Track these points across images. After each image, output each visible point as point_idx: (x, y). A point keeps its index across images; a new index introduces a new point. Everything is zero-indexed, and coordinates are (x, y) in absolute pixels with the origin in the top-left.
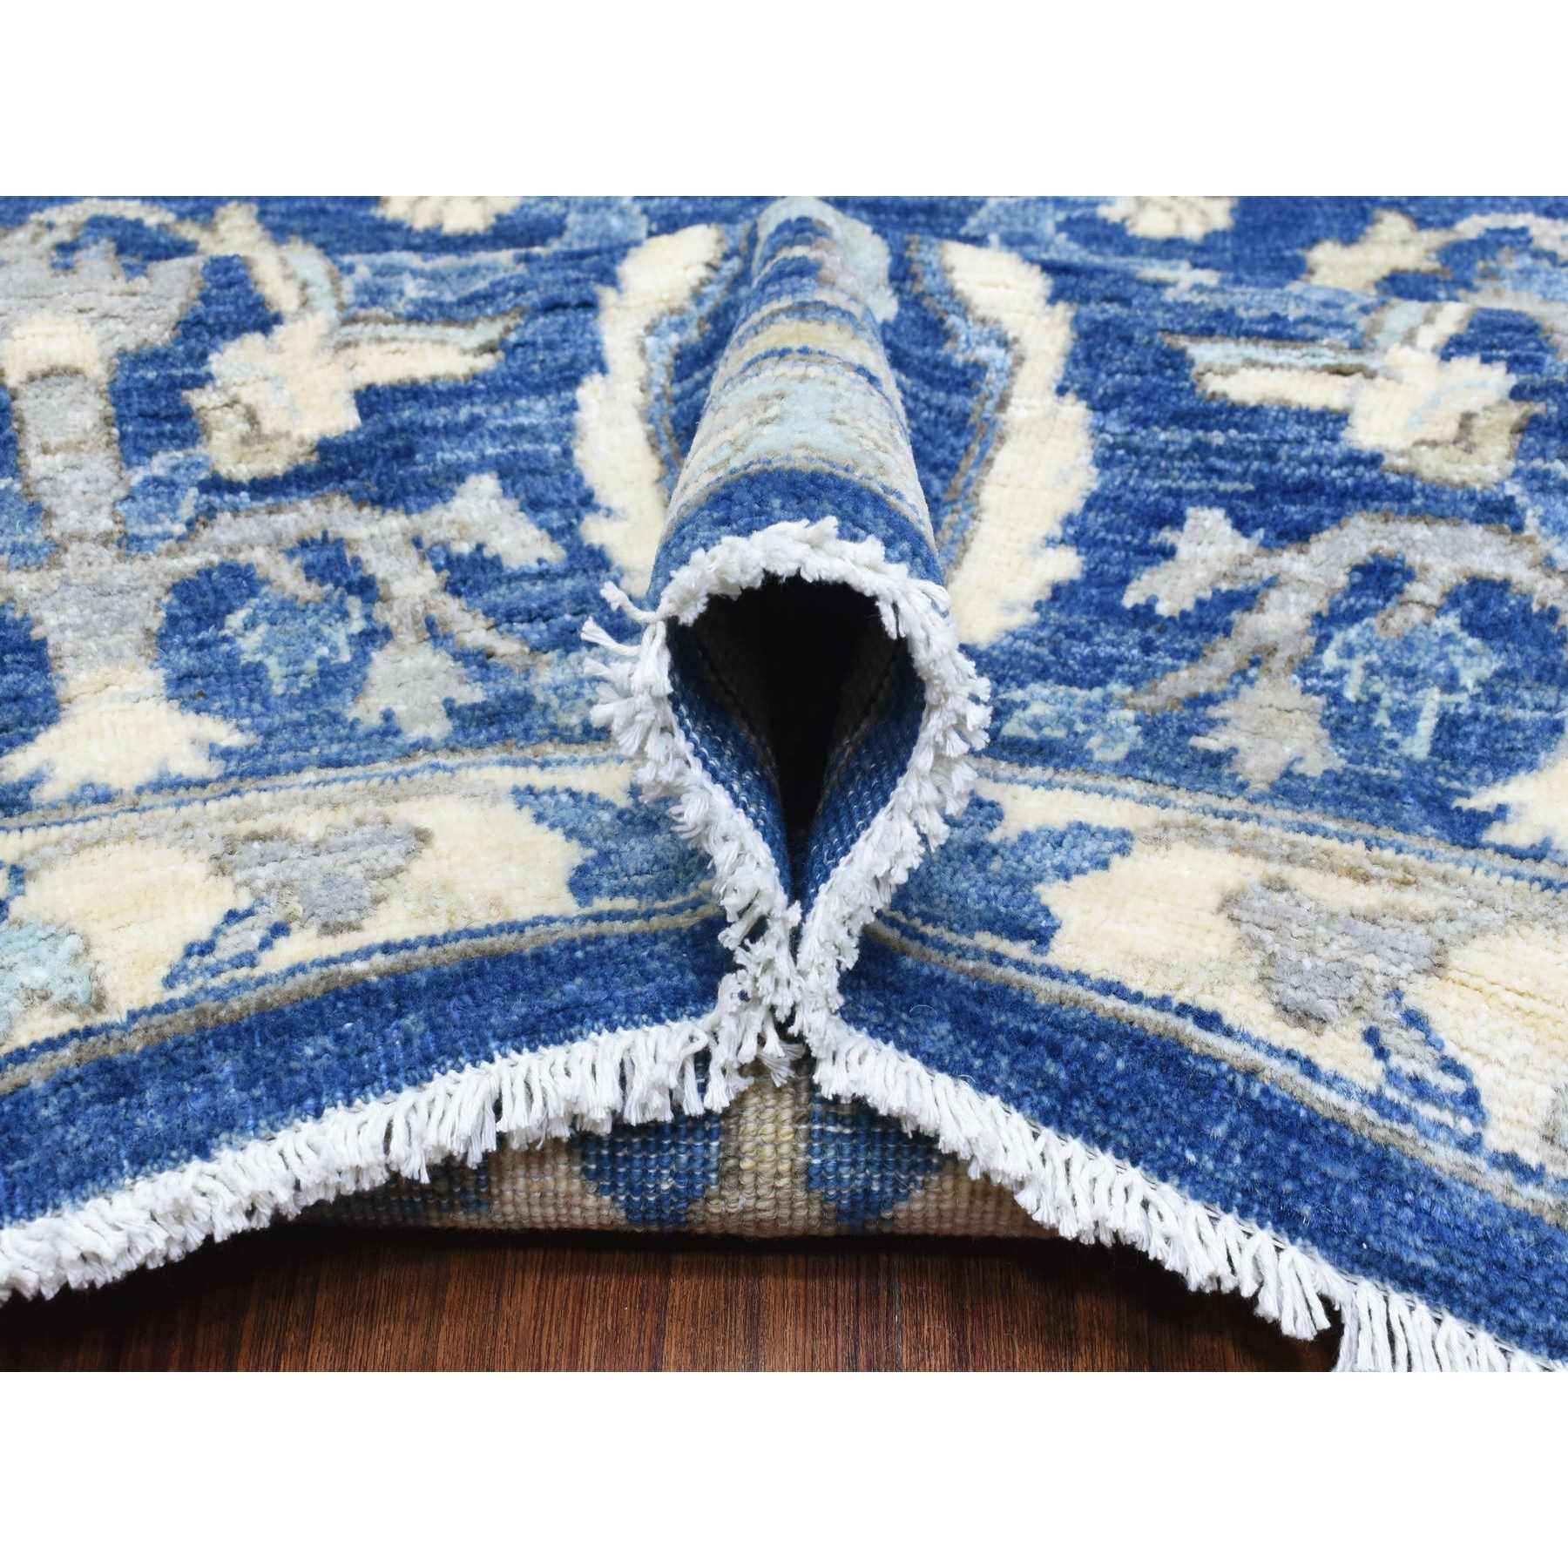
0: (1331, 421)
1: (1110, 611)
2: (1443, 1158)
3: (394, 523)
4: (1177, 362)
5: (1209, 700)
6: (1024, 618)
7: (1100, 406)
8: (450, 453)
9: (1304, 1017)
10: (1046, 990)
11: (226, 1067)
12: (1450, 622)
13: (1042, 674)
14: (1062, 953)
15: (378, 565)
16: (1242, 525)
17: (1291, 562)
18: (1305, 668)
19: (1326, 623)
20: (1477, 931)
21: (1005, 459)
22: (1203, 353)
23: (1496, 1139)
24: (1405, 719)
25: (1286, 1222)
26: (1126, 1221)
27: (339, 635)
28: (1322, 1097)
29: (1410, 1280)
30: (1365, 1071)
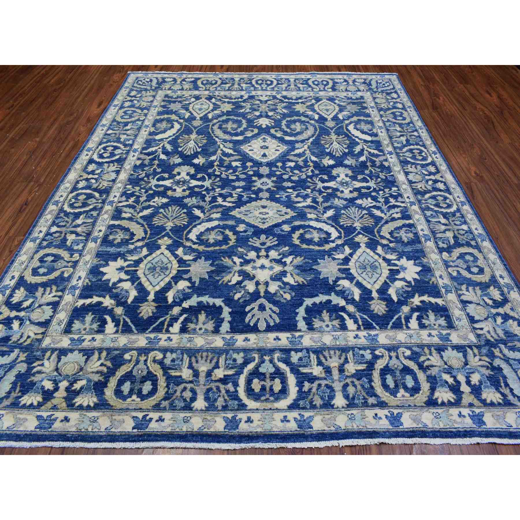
0: (311, 373)
1: (302, 392)
2: (340, 431)
3: (224, 386)
4: (298, 370)
5: (312, 399)
6: (296, 395)
7: (294, 374)
8: (229, 381)
9: (329, 427)
10: (314, 432)
11: (199, 437)
12: (325, 388)
13: (300, 400)
14: (314, 429)
15: (221, 389)
16: (309, 382)
17: (313, 385)
18: (317, 394)
19: (317, 389)
20: (336, 416)
21: (289, 379)
22: (300, 369)
23: (343, 428)
24: (325, 396)
25: (334, 440)
26: (325, 445)
27: (217, 395)
28: (332, 431)
29: (341, 439)
30: (334, 429)
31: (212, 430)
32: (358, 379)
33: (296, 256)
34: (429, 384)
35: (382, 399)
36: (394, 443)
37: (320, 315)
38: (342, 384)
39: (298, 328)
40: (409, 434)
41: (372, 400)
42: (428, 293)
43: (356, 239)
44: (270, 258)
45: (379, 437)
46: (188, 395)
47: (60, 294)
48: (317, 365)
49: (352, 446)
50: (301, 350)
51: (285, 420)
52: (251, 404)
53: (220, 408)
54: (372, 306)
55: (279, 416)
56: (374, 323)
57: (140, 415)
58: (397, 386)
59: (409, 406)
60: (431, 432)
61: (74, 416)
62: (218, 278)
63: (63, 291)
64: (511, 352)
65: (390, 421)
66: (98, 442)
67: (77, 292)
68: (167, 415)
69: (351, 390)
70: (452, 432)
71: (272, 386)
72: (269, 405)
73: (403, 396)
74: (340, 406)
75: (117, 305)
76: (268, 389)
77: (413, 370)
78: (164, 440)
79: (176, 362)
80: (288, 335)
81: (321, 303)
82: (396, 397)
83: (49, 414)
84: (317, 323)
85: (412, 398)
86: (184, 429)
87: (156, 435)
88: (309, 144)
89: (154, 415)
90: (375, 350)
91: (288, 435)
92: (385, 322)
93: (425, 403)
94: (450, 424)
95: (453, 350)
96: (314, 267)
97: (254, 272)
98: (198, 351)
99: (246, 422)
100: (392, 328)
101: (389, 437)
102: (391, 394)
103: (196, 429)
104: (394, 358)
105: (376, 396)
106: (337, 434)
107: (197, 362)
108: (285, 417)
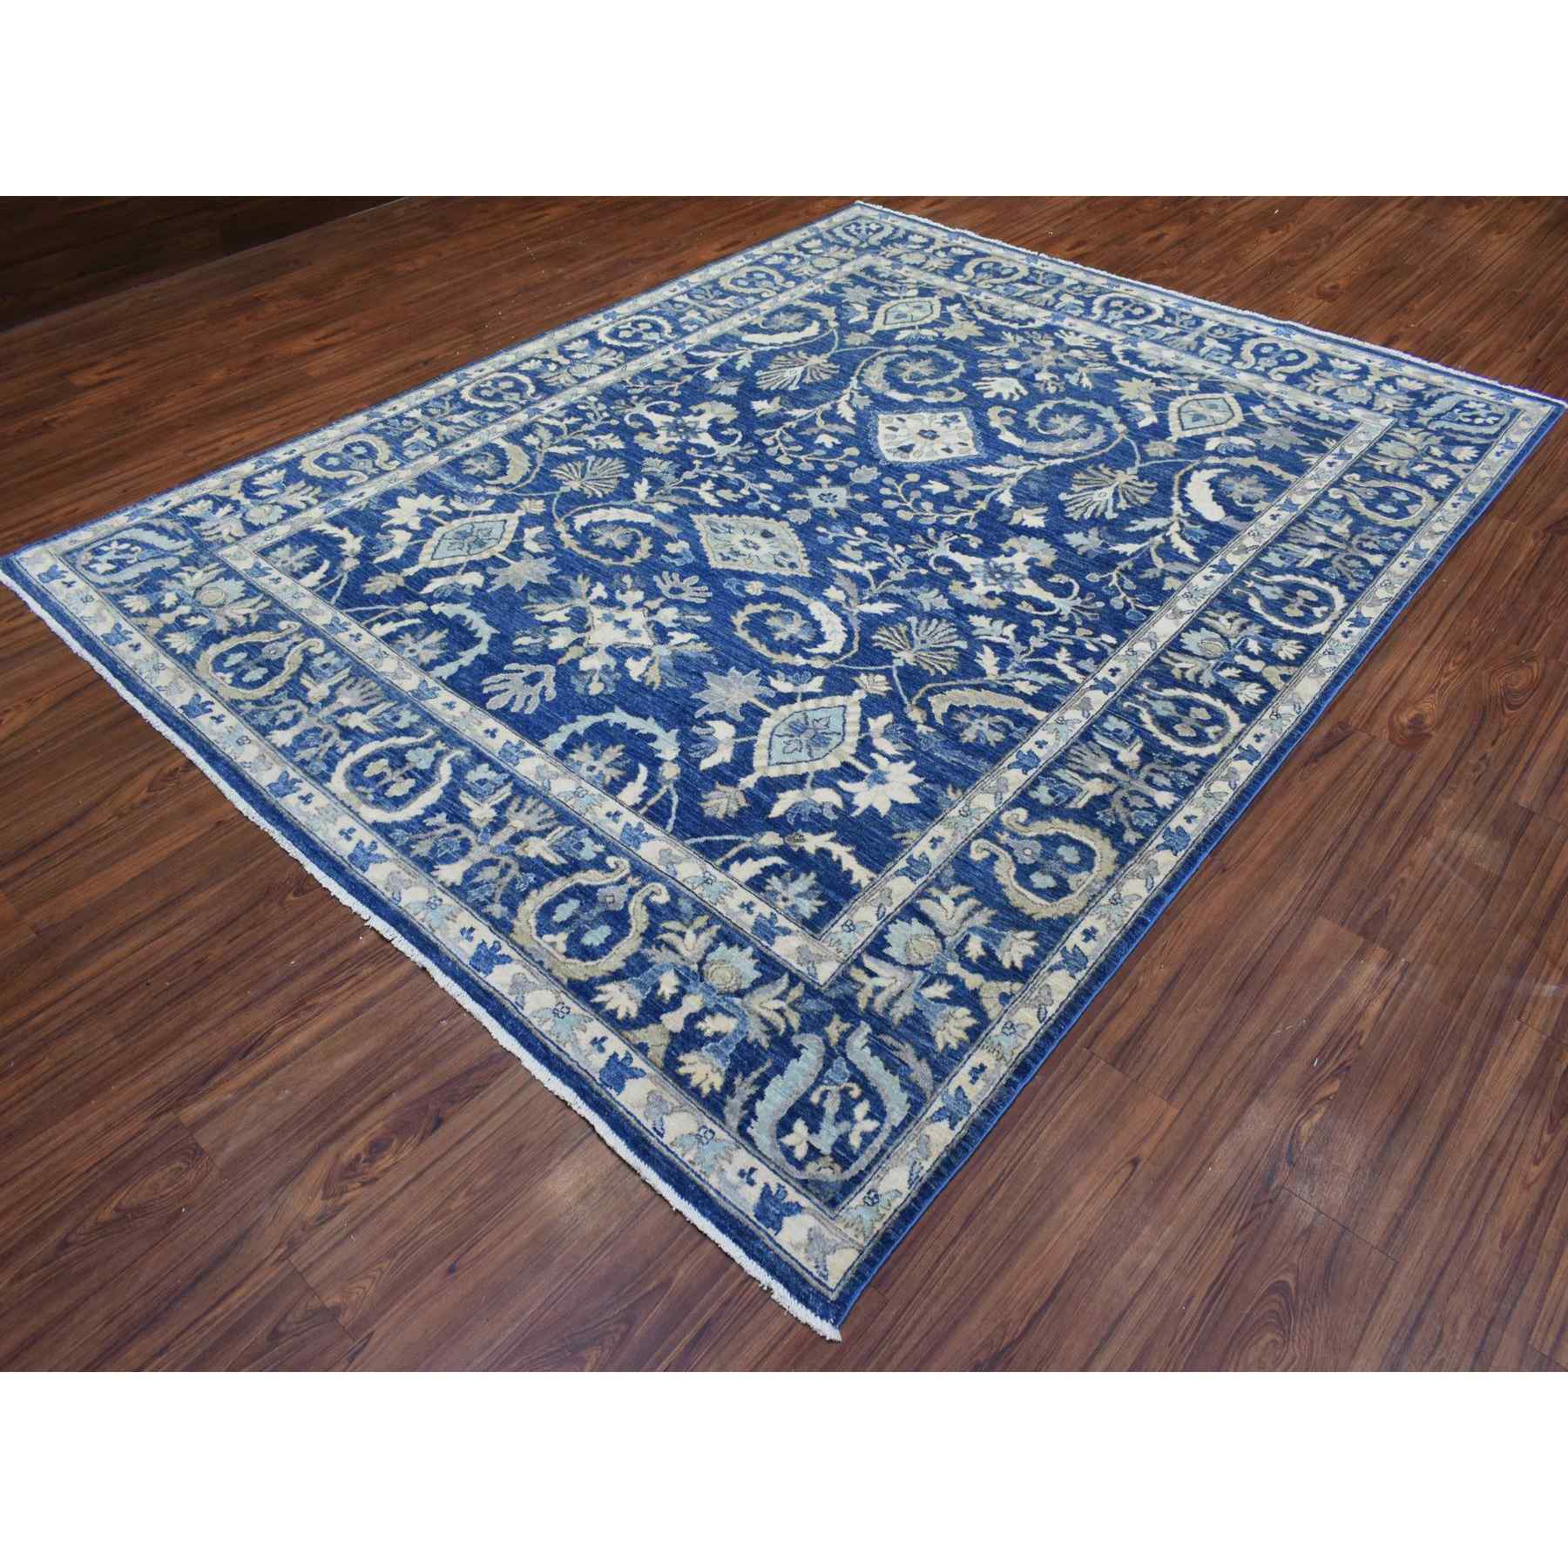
0: (469, 810)
1: (420, 821)
4: (459, 792)
5: (419, 840)
6: (408, 818)
7: (445, 792)
8: (353, 737)
9: (387, 889)
12: (459, 842)
13: (403, 828)
15: (330, 741)
16: (448, 818)
17: (448, 825)
18: (436, 840)
19: (445, 835)
20: (416, 885)
21: (427, 793)
22: (463, 793)
23: (401, 905)
24: (442, 851)
25: (370, 908)
26: (350, 905)
27: (316, 743)
28: (383, 897)
30: (390, 896)
31: (254, 776)
32: (521, 870)
33: (703, 639)
34: (622, 965)
35: (515, 922)
36: (441, 985)
37: (604, 748)
38: (489, 856)
39: (543, 741)
40: (480, 993)
41: (497, 910)
42: (859, 848)
43: (863, 677)
44: (655, 618)
45: (431, 958)
46: (286, 716)
47: (315, 501)
48: (495, 807)
49: (382, 937)
50: (500, 770)
51: (347, 834)
52: (338, 782)
53: (297, 759)
54: (712, 794)
55: (346, 822)
56: (674, 817)
57: (205, 697)
58: (564, 925)
59: (541, 963)
60: (517, 1019)
61: (148, 648)
62: (530, 599)
63: (320, 499)
64: (867, 1050)
65: (478, 953)
66: (136, 695)
67: (336, 511)
68: (231, 720)
69: (490, 873)
70: (546, 1048)
71: (393, 783)
72: (353, 800)
73: (553, 944)
74: (441, 878)
75: (358, 556)
76: (383, 782)
77: (630, 926)
78: (192, 745)
79: (327, 671)
80: (515, 739)
81: (633, 731)
82: (540, 935)
83: (130, 629)
84: (583, 755)
85: (562, 958)
86: (227, 751)
87: (193, 734)
88: (1040, 467)
89: (218, 709)
90: (612, 854)
91: (326, 854)
92: (697, 831)
93: (570, 980)
94: (563, 1036)
95: (753, 957)
96: (705, 674)
97: (597, 623)
98: (370, 675)
99: (301, 798)
100: (694, 846)
101: (447, 972)
102: (539, 927)
103: (238, 761)
104: (624, 888)
105: (513, 910)
106: (385, 905)
107: (350, 687)
108: (352, 830)
